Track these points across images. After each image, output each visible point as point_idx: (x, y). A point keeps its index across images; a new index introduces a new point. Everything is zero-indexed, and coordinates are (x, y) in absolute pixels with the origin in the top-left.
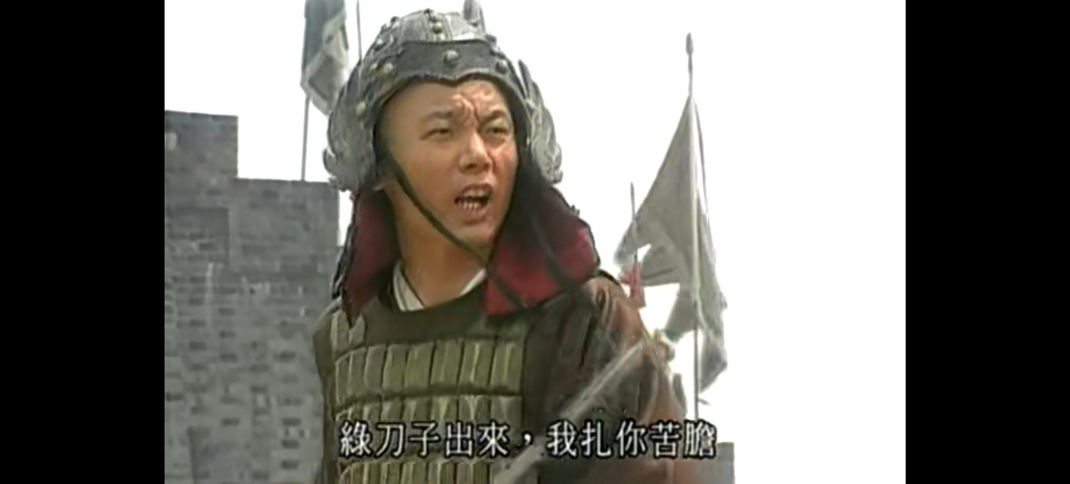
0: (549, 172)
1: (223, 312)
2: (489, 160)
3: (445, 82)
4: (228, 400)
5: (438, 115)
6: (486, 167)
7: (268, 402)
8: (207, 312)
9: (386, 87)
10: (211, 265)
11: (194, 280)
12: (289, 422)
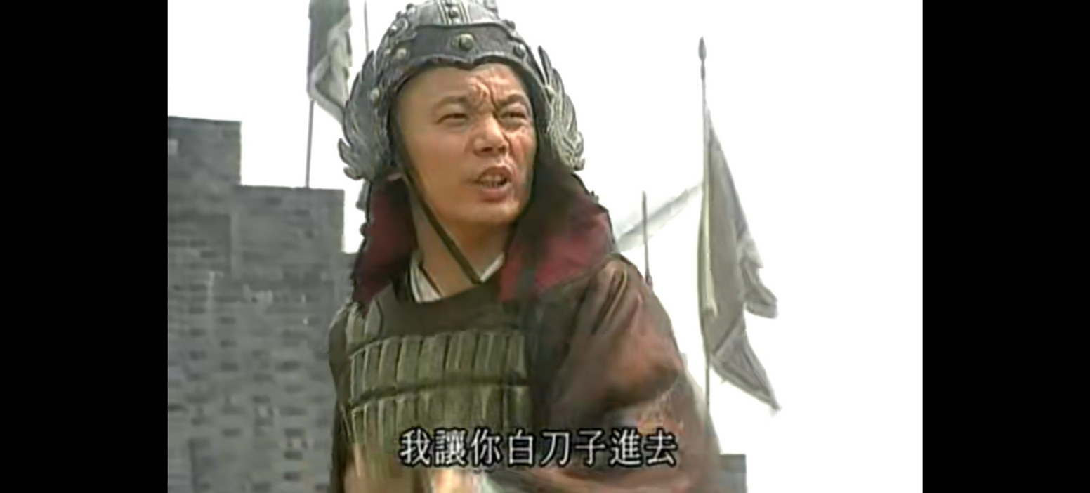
0: (568, 159)
1: (224, 321)
2: (506, 144)
3: (459, 65)
4: (228, 409)
5: (451, 100)
6: (502, 150)
7: (270, 412)
8: (207, 321)
9: (399, 72)
10: (212, 274)
11: (195, 288)
12: (291, 433)
